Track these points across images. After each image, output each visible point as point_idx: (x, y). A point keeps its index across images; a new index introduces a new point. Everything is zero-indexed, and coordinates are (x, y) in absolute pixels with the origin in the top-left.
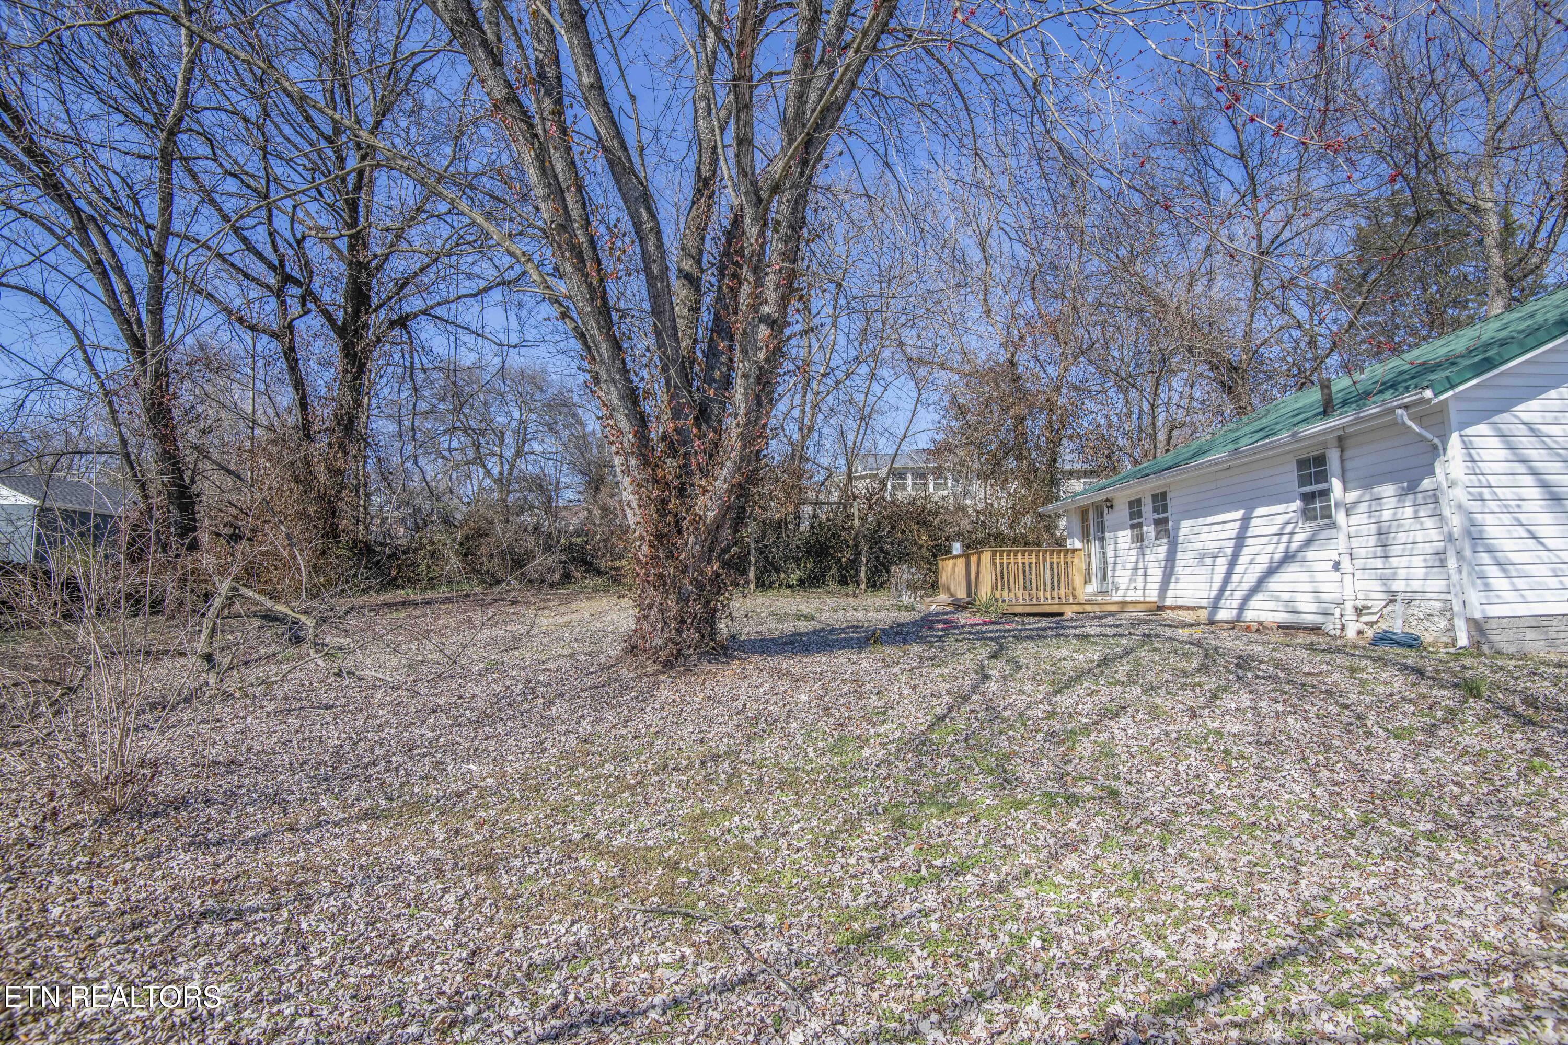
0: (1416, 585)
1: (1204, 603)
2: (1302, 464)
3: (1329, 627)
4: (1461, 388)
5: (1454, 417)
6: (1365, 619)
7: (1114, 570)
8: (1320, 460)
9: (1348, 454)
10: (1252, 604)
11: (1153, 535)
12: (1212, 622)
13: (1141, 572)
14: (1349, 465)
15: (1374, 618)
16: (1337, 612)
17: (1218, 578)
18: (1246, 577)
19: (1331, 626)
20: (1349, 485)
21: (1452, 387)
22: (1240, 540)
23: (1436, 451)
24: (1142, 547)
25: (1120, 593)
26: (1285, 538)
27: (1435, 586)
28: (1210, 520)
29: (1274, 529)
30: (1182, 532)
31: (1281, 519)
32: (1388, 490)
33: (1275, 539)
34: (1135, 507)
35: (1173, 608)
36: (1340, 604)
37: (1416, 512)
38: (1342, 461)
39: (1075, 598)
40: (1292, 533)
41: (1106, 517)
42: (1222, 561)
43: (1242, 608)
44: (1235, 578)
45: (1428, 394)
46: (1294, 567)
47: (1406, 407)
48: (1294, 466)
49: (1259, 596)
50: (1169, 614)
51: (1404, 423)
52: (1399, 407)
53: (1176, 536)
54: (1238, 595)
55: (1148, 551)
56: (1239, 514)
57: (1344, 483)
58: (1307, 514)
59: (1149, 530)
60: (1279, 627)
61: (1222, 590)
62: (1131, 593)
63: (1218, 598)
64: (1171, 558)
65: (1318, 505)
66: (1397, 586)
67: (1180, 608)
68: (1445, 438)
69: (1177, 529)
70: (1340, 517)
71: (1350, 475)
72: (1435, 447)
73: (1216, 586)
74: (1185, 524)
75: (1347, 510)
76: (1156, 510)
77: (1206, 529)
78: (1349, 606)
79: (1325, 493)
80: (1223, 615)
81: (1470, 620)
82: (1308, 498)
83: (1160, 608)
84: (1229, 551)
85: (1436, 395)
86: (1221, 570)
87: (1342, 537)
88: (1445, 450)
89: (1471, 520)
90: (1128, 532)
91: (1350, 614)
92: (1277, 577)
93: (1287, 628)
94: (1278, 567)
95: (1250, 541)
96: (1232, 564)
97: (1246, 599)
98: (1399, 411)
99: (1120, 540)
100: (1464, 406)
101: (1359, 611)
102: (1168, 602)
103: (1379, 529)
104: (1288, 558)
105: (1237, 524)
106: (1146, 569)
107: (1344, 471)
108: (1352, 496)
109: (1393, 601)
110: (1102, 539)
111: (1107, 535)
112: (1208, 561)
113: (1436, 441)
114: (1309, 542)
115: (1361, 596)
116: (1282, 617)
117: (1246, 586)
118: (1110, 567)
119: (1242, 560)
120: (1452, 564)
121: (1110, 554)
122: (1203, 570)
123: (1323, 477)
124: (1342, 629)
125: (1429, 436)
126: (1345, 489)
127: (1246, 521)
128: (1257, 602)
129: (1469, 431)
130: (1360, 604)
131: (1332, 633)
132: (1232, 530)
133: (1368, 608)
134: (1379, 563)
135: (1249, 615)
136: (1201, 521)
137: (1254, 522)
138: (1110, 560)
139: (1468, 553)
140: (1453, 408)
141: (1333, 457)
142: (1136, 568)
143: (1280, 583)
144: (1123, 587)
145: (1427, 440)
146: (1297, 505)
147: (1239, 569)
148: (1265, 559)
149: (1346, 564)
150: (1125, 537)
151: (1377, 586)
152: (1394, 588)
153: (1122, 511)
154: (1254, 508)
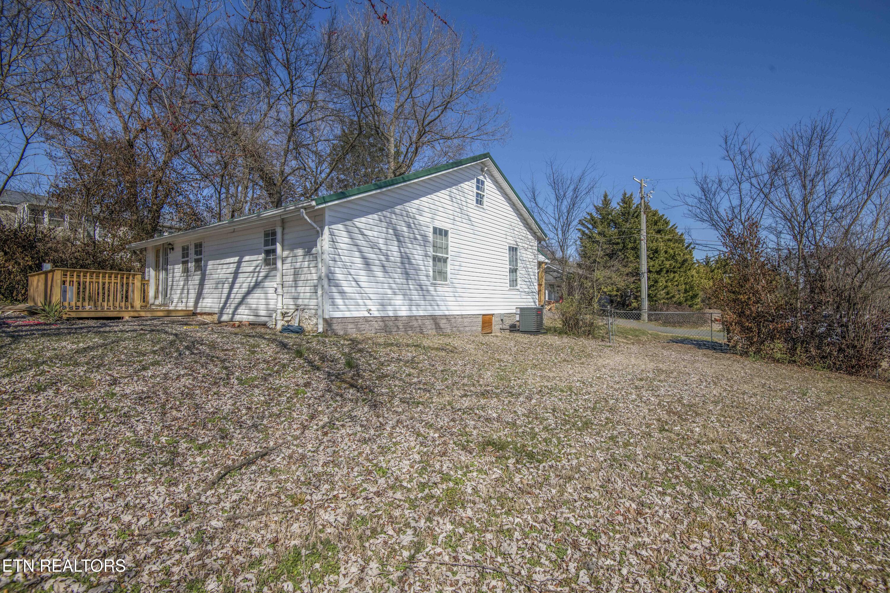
0: (306, 302)
1: (216, 310)
2: (266, 235)
3: (269, 324)
4: (330, 204)
5: (327, 218)
6: (286, 319)
7: (171, 289)
8: (274, 234)
9: (286, 231)
10: (240, 311)
11: (193, 269)
12: (220, 322)
13: (186, 291)
14: (286, 237)
15: (289, 318)
16: (275, 314)
17: (224, 296)
18: (236, 297)
19: (270, 324)
20: (285, 248)
21: (325, 202)
22: (236, 274)
23: (319, 234)
24: (187, 276)
25: (174, 304)
26: (256, 274)
27: (313, 302)
28: (223, 261)
29: (251, 269)
30: (209, 267)
31: (255, 263)
32: (300, 252)
33: (252, 275)
34: (185, 251)
35: (201, 314)
36: (275, 311)
37: (309, 265)
38: (283, 234)
39: (132, 307)
40: (259, 272)
41: (170, 255)
42: (226, 286)
43: (234, 314)
44: (232, 296)
45: (314, 203)
46: (259, 291)
47: (305, 208)
48: (262, 235)
49: (243, 307)
50: (199, 318)
51: (303, 217)
52: (302, 208)
53: (205, 270)
54: (233, 306)
55: (190, 278)
56: (236, 259)
57: (283, 246)
58: (267, 262)
59: (191, 265)
60: (250, 324)
61: (226, 303)
62: (180, 305)
63: (223, 308)
64: (202, 284)
65: (272, 257)
66: (300, 302)
67: (205, 314)
68: (322, 229)
69: (206, 266)
70: (279, 264)
71: (286, 243)
72: (318, 232)
73: (223, 300)
74: (210, 263)
75: (283, 261)
76: (196, 253)
77: (220, 267)
78: (279, 311)
79: (274, 251)
80: (225, 318)
81: (325, 320)
82: (268, 253)
83: (195, 314)
84: (230, 280)
85: (317, 205)
86: (226, 291)
87: (279, 275)
88: (322, 234)
89: (330, 270)
90: (180, 266)
91: (279, 317)
92: (251, 296)
93: (254, 324)
94: (252, 290)
95: (240, 275)
96: (231, 288)
97: (236, 308)
98: (302, 210)
99: (176, 270)
100: (333, 214)
101: (284, 315)
102: (198, 311)
103: (295, 271)
104: (257, 285)
105: (236, 265)
106: (188, 290)
107: (283, 240)
108: (286, 253)
109: (297, 310)
110: (166, 270)
111: (169, 267)
112: (220, 286)
113: (318, 229)
114: (266, 277)
115: (285, 307)
116: (252, 318)
117: (237, 301)
118: (169, 288)
119: (237, 285)
120: (320, 292)
121: (170, 279)
122: (217, 291)
123: (274, 242)
124: (276, 325)
125: (315, 226)
126: (283, 250)
127: (239, 263)
128: (242, 310)
129: (333, 227)
130: (284, 311)
131: (271, 327)
132: (232, 268)
133: (288, 313)
134: (293, 290)
135: (237, 318)
136: (218, 262)
137: (243, 264)
138: (170, 283)
139: (326, 286)
140: (327, 214)
141: (279, 231)
142: (183, 289)
143: (252, 300)
144: (175, 301)
145: (314, 228)
146: (262, 256)
147: (235, 290)
148: (245, 285)
149: (280, 290)
150: (178, 268)
151: (291, 302)
152: (298, 303)
153: (178, 253)
154: (244, 256)
